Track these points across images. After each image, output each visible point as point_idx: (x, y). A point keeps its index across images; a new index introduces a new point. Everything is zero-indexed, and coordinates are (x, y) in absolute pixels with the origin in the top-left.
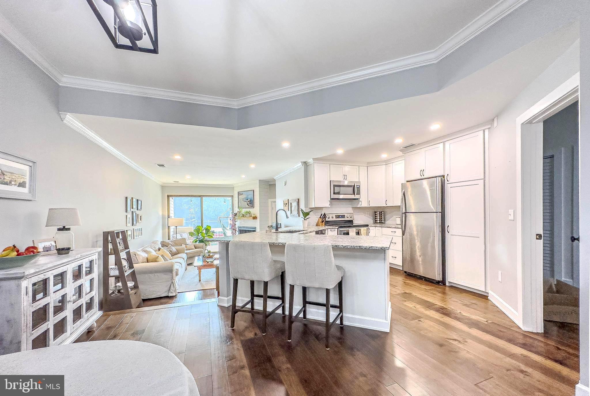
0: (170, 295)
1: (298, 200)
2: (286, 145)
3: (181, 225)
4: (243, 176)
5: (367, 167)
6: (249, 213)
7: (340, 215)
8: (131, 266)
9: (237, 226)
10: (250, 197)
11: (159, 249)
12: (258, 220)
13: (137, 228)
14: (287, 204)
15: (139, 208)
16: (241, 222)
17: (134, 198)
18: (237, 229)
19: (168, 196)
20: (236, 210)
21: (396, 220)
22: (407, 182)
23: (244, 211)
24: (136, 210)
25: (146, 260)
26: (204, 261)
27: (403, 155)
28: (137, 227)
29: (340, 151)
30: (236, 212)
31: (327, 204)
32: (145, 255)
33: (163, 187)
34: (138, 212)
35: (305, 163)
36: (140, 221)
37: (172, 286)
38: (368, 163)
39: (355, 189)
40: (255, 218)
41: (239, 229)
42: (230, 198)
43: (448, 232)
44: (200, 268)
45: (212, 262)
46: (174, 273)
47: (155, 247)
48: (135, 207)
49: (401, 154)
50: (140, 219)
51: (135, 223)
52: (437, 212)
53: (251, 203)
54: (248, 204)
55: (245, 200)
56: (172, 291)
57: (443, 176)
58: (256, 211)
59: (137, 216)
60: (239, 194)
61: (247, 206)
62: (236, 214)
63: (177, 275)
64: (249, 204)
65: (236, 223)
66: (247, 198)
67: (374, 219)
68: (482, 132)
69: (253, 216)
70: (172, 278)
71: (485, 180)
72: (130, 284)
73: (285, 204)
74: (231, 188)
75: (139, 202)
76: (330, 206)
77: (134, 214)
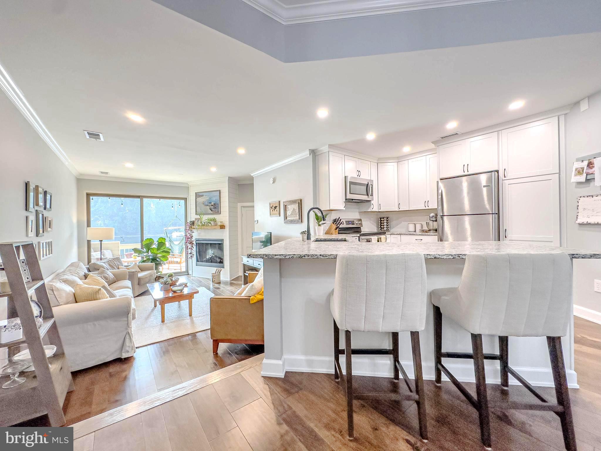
0: (124, 356)
1: (301, 200)
2: (323, 113)
3: (109, 238)
4: (213, 169)
5: (378, 164)
6: (214, 220)
7: (350, 221)
8: (47, 314)
9: (194, 239)
10: (214, 199)
11: (86, 276)
12: (227, 229)
13: (44, 242)
14: (278, 208)
15: (48, 206)
16: (199, 233)
17: (40, 187)
18: (194, 243)
19: (88, 195)
20: (192, 217)
21: (408, 228)
22: (441, 179)
23: (205, 218)
24: (42, 209)
25: (72, 298)
26: (166, 291)
27: (434, 147)
28: (44, 239)
29: (371, 136)
30: (193, 219)
31: (341, 206)
32: (69, 289)
33: (80, 181)
34: (46, 213)
35: (314, 153)
36: (49, 229)
37: (127, 340)
38: (379, 159)
39: (368, 188)
40: (222, 227)
41: (197, 242)
42: (183, 202)
43: (506, 237)
44: (163, 302)
45: (181, 290)
46: (130, 316)
47: (78, 274)
48: (41, 203)
49: (433, 146)
50: (48, 226)
51: (41, 232)
52: (493, 214)
53: (215, 208)
54: (211, 209)
55: (207, 203)
56: (127, 349)
57: (498, 171)
58: (224, 217)
59: (44, 219)
60: (198, 195)
61: (210, 211)
62: (193, 223)
63: (134, 318)
64: (213, 209)
65: (193, 234)
66: (210, 201)
67: (380, 226)
68: (557, 118)
69: (219, 224)
70: (128, 325)
71: (560, 175)
72: (50, 351)
73: (273, 208)
74: (185, 187)
75: (48, 197)
76: (344, 209)
77: (41, 216)
